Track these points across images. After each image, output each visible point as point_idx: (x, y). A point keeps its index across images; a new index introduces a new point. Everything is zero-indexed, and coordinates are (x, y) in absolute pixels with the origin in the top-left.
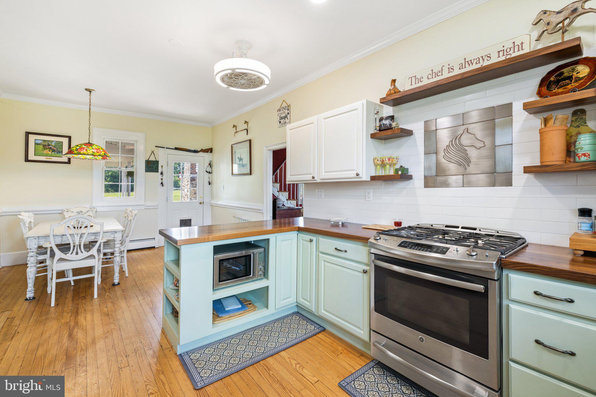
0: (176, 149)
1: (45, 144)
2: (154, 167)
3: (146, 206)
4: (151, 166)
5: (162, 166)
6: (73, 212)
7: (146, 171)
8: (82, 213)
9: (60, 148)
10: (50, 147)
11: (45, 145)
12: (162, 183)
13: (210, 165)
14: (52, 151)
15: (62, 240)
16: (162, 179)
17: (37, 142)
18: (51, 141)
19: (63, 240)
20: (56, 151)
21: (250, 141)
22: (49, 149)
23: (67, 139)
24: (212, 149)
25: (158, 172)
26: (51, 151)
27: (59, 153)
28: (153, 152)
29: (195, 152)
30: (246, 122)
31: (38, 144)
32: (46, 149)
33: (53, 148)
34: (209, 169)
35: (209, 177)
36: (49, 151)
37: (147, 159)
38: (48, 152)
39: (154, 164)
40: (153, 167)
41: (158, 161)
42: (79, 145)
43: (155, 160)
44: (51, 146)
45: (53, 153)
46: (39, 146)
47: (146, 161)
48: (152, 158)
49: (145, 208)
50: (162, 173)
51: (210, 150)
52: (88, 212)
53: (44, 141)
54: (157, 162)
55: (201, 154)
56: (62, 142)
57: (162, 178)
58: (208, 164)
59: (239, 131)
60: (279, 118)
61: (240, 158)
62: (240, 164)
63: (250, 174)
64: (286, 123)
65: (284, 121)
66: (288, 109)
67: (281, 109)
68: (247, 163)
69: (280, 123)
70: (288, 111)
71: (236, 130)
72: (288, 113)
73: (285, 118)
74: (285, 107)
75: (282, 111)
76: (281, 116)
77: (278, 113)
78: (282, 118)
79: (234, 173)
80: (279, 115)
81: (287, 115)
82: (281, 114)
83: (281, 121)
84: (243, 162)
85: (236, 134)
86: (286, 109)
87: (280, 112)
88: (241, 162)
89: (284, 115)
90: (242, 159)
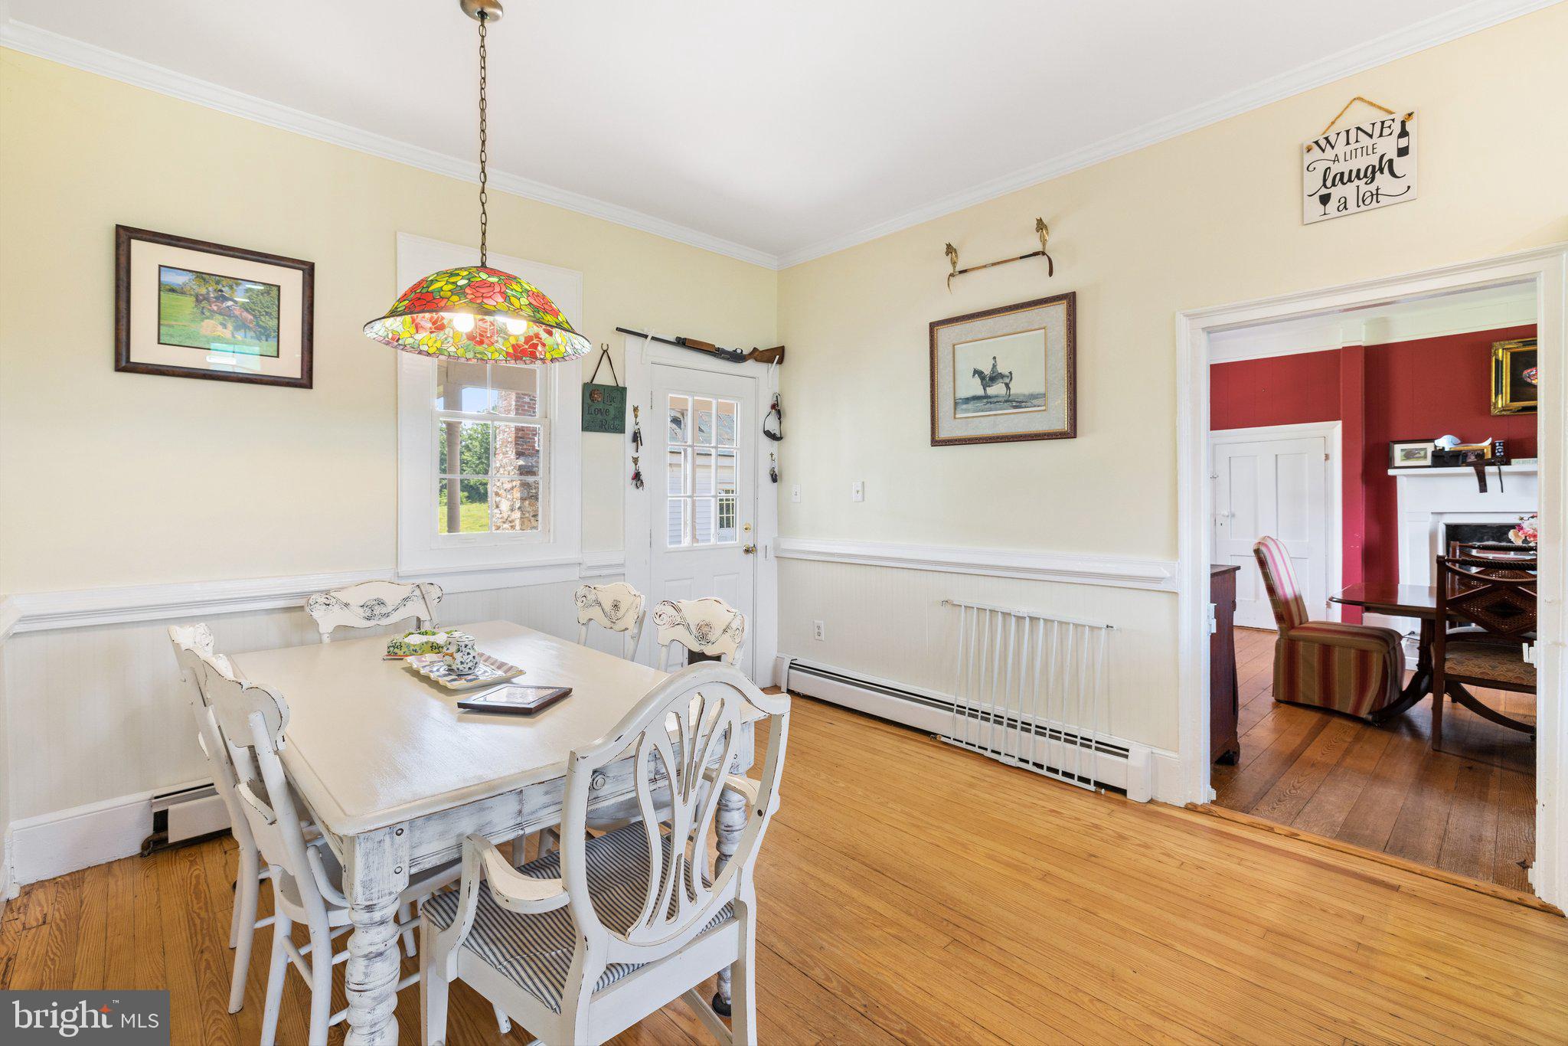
0: (682, 343)
1: (203, 291)
2: (612, 412)
3: (590, 568)
4: (601, 406)
5: (636, 409)
6: (346, 605)
7: (586, 427)
8: (384, 610)
9: (267, 313)
10: (224, 305)
11: (206, 298)
12: (637, 476)
13: (776, 408)
14: (237, 328)
15: (520, 812)
16: (636, 460)
17: (170, 278)
18: (230, 282)
19: (526, 810)
20: (250, 329)
21: (1070, 299)
22: (220, 318)
23: (297, 276)
24: (783, 348)
25: (622, 431)
26: (230, 326)
27: (264, 338)
28: (605, 351)
29: (736, 357)
30: (1041, 226)
31: (172, 290)
32: (207, 314)
33: (237, 313)
34: (772, 425)
35: (772, 455)
36: (225, 326)
37: (589, 381)
38: (220, 328)
39: (612, 400)
40: (607, 411)
41: (624, 389)
42: (465, 269)
43: (613, 384)
44: (230, 303)
45: (239, 336)
46: (180, 297)
47: (586, 386)
48: (604, 379)
49: (584, 574)
50: (636, 438)
51: (775, 355)
52: (409, 604)
53: (200, 275)
54: (621, 391)
55: (750, 367)
56: (279, 287)
57: (635, 456)
58: (768, 409)
59: (985, 266)
60: (1314, 182)
61: (987, 371)
62: (986, 397)
63: (1071, 433)
64: (1376, 195)
65: (1364, 188)
66: (1404, 133)
67: (1332, 140)
68: (1042, 390)
69: (1325, 200)
70: (1403, 142)
71: (954, 264)
72: (1403, 152)
73: (1371, 174)
74: (1378, 127)
75: (1341, 148)
76: (1336, 169)
77: (1308, 158)
78: (1341, 179)
79: (943, 434)
80: (1321, 167)
81: (1391, 161)
82: (1336, 159)
83: (1337, 192)
84: (1018, 388)
85: (959, 279)
86: (1386, 131)
87: (1330, 153)
88: (997, 389)
89: (1362, 163)
90: (1002, 376)
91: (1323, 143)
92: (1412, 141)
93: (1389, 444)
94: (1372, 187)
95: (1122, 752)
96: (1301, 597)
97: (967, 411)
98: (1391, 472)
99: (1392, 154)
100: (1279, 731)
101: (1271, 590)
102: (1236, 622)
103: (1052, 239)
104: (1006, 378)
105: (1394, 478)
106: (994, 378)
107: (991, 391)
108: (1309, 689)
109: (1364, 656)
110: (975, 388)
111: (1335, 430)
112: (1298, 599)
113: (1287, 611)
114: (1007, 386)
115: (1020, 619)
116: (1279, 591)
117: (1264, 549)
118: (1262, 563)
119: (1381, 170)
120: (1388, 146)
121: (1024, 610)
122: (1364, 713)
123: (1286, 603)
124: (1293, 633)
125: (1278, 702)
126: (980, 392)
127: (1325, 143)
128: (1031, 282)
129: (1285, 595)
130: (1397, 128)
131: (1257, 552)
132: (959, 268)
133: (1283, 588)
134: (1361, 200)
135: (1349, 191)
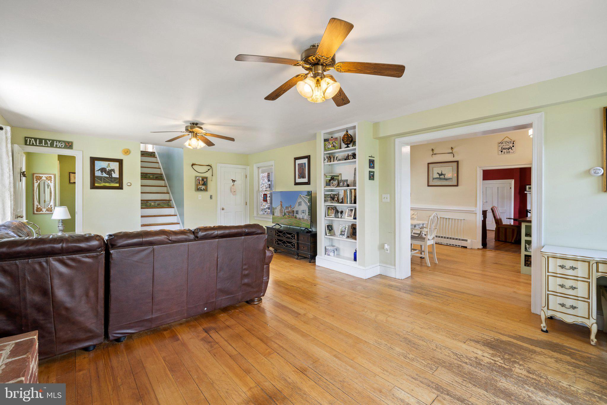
21: (457, 162)
30: (452, 148)
59: (440, 154)
60: (500, 149)
61: (440, 173)
62: (440, 178)
63: (457, 185)
64: (509, 152)
65: (507, 151)
66: (513, 144)
67: (503, 142)
68: (451, 177)
69: (502, 151)
70: (513, 145)
71: (433, 152)
72: (513, 146)
73: (509, 149)
74: (510, 142)
75: (504, 144)
76: (503, 147)
77: (499, 145)
78: (504, 149)
79: (430, 184)
80: (501, 146)
81: (511, 147)
82: (503, 146)
83: (503, 151)
84: (446, 177)
85: (433, 156)
86: (511, 143)
87: (502, 145)
88: (442, 177)
89: (507, 147)
90: (443, 174)
91: (501, 143)
92: (514, 145)
93: (525, 186)
94: (509, 151)
95: (466, 240)
96: (501, 219)
97: (435, 180)
98: (525, 192)
99: (512, 146)
100: (495, 244)
101: (495, 217)
102: (487, 228)
103: (454, 150)
104: (444, 175)
105: (526, 193)
106: (442, 174)
107: (441, 177)
108: (502, 237)
109: (513, 230)
110: (438, 176)
111: (513, 181)
112: (501, 220)
113: (498, 222)
114: (444, 176)
115: (446, 219)
116: (496, 217)
117: (493, 208)
118: (493, 211)
119: (510, 148)
120: (511, 145)
121: (447, 217)
122: (513, 241)
123: (498, 220)
124: (499, 226)
125: (496, 240)
126: (439, 177)
127: (502, 143)
128: (449, 158)
129: (497, 218)
130: (512, 143)
131: (492, 209)
132: (434, 153)
133: (497, 217)
134: (507, 153)
135: (505, 151)
